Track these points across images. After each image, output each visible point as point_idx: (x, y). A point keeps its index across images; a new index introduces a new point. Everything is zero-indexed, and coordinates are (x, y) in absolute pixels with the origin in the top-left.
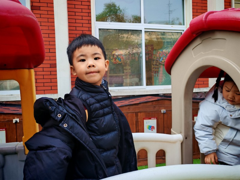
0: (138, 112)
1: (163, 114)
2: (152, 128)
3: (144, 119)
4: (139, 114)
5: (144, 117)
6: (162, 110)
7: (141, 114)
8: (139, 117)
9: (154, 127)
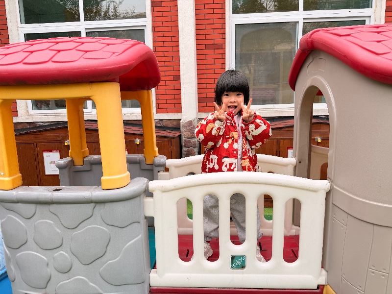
0: (280, 139)
1: (317, 143)
3: (289, 148)
4: (282, 141)
5: (288, 146)
6: (316, 138)
7: (285, 141)
8: (281, 145)
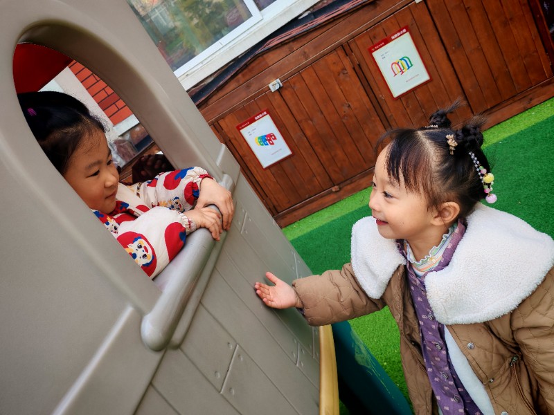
1: (278, 93)
2: (270, 140)
3: (239, 128)
5: (237, 125)
6: (270, 86)
8: (225, 130)
9: (274, 135)
